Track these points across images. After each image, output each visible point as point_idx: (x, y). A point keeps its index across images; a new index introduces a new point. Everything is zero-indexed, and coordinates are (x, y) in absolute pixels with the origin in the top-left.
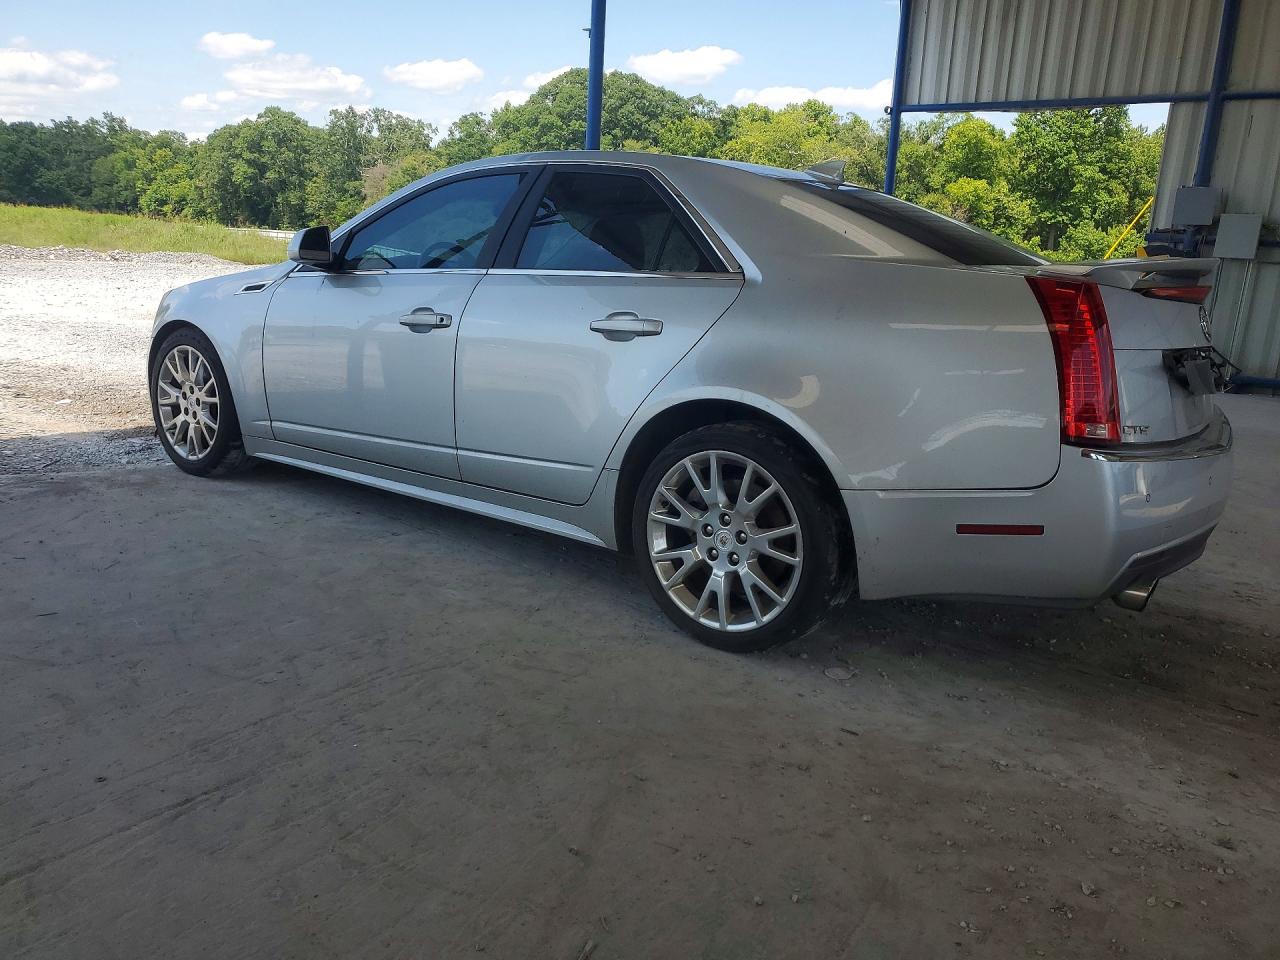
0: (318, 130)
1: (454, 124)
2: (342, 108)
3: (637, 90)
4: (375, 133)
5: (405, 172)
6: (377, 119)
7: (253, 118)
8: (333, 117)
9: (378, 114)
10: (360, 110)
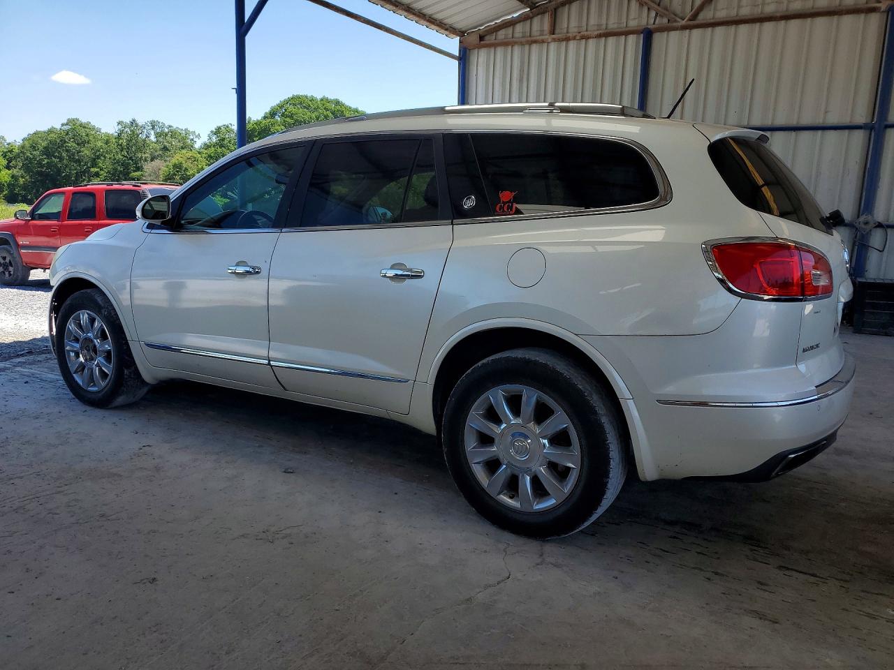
0: (107, 135)
1: (212, 132)
2: (127, 120)
3: (338, 111)
4: (153, 138)
5: (175, 166)
6: (153, 128)
7: (58, 126)
8: (120, 127)
9: (153, 125)
10: (141, 122)
